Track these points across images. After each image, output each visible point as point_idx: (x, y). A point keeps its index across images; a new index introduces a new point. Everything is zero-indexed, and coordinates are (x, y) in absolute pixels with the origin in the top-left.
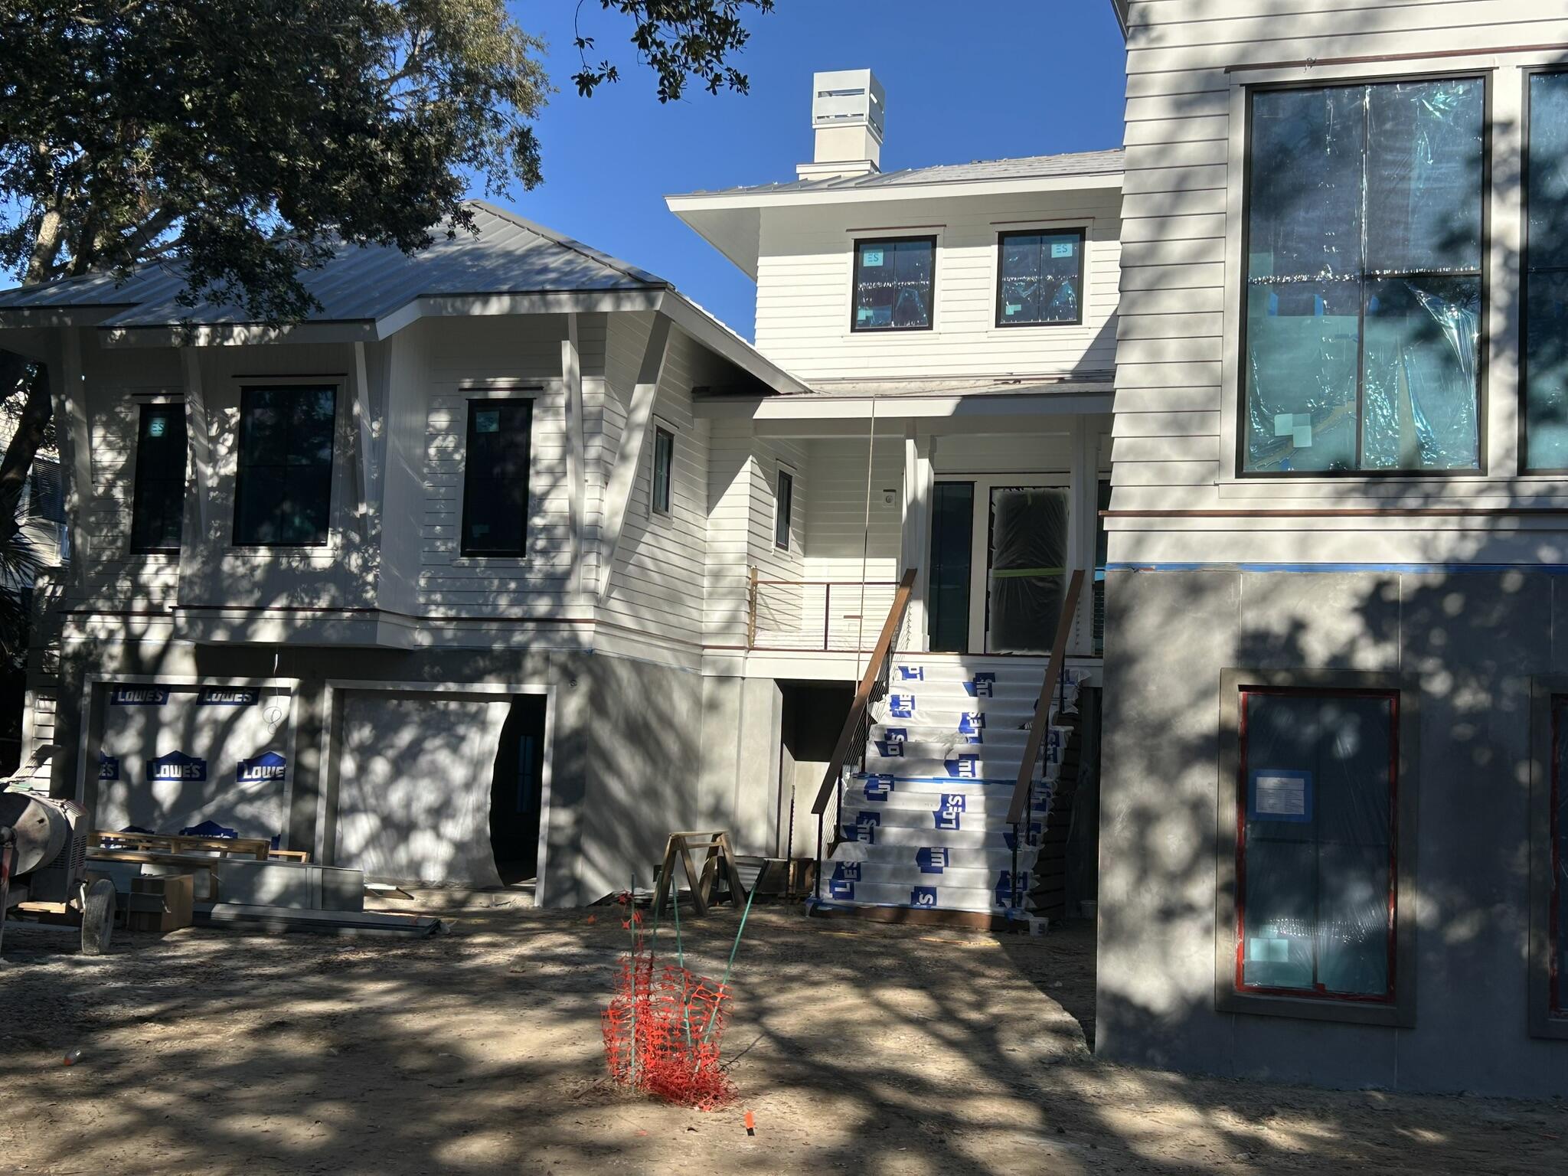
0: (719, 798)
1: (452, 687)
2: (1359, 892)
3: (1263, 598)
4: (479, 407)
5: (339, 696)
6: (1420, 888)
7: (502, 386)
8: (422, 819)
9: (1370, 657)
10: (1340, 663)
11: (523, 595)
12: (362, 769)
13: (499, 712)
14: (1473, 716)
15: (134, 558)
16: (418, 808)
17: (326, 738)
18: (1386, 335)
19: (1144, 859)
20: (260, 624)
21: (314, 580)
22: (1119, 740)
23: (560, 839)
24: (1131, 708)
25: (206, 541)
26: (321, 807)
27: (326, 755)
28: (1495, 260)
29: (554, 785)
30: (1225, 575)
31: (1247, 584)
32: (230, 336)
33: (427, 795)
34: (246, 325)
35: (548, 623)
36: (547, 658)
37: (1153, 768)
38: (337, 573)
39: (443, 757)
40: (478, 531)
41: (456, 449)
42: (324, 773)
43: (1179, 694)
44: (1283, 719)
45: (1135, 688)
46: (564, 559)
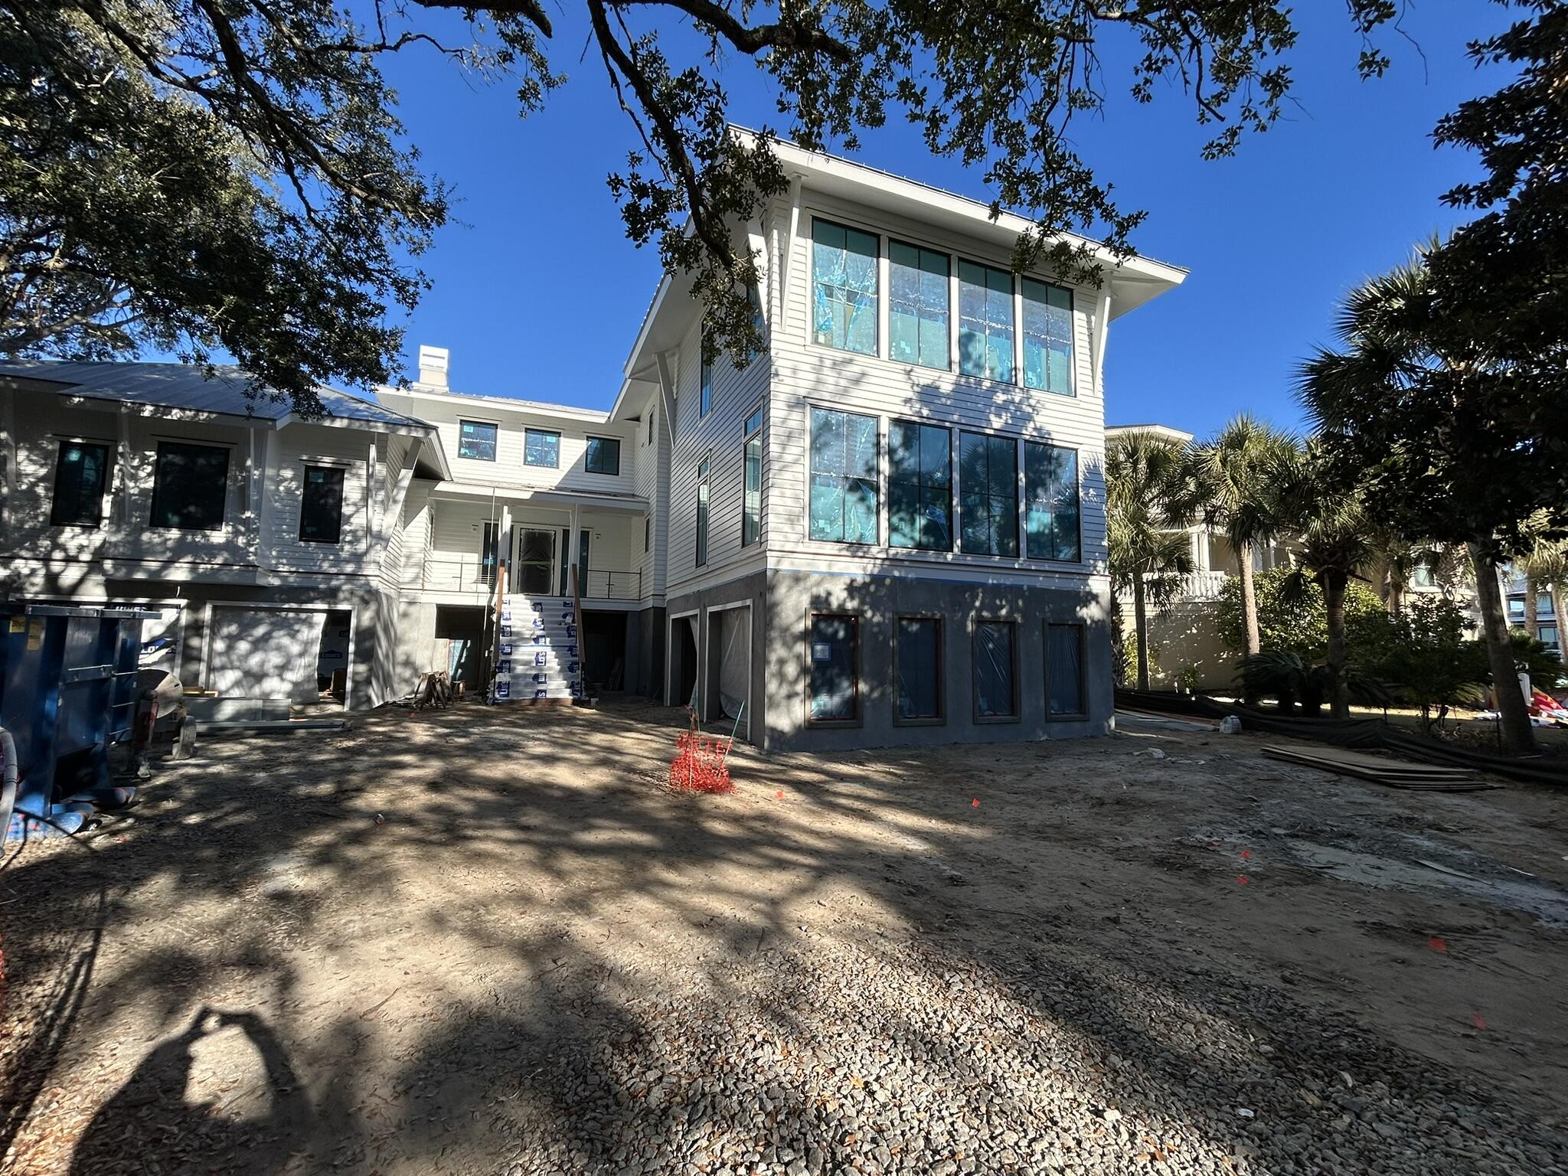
0: (408, 656)
1: (294, 606)
2: (845, 684)
3: (818, 584)
4: (310, 472)
5: (215, 609)
6: (866, 683)
7: (327, 462)
8: (271, 671)
9: (850, 605)
10: (841, 607)
11: (338, 562)
12: (230, 648)
13: (320, 619)
14: (878, 624)
15: (53, 529)
16: (269, 667)
17: (207, 631)
18: (852, 498)
19: (781, 676)
20: (172, 570)
21: (212, 550)
22: (774, 634)
23: (358, 678)
24: (776, 622)
25: (129, 523)
26: (203, 667)
27: (207, 639)
28: (882, 477)
29: (356, 653)
30: (807, 575)
31: (815, 578)
32: (170, 413)
33: (275, 659)
34: (183, 409)
35: (352, 577)
36: (352, 593)
37: (785, 644)
38: (229, 546)
39: (286, 641)
40: (309, 530)
41: (297, 489)
42: (205, 649)
43: (793, 617)
44: (822, 625)
45: (778, 614)
46: (362, 547)
